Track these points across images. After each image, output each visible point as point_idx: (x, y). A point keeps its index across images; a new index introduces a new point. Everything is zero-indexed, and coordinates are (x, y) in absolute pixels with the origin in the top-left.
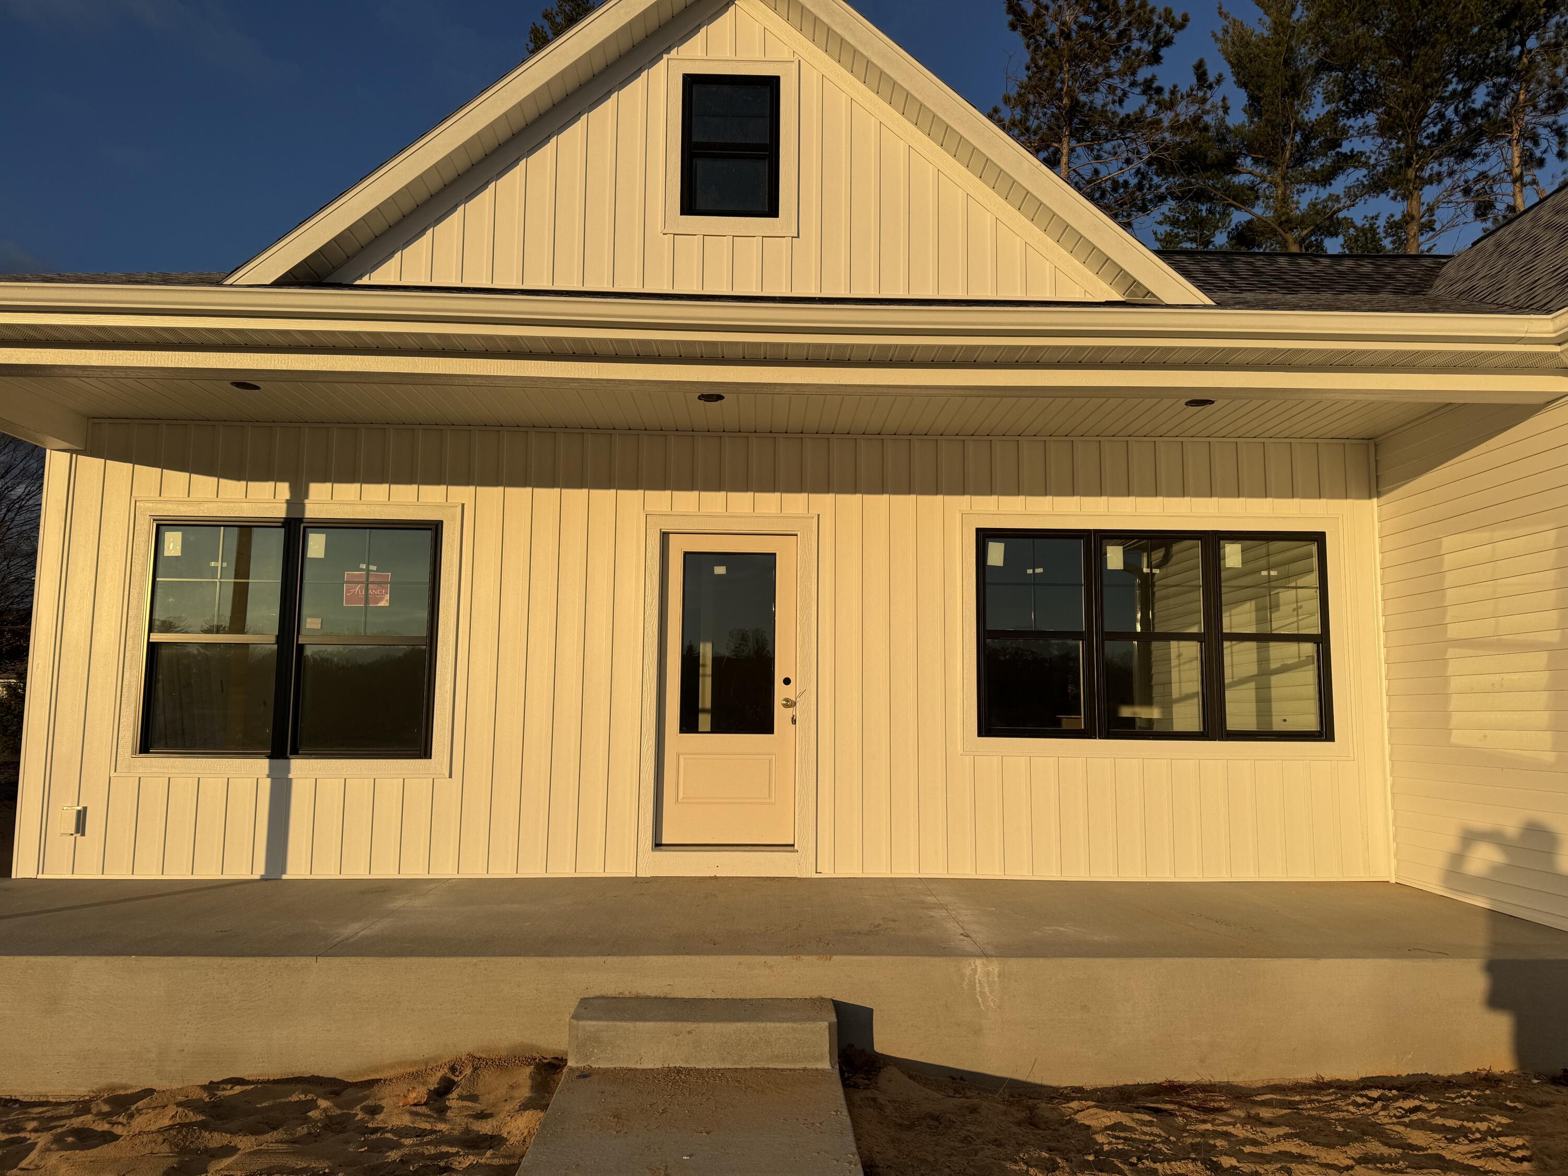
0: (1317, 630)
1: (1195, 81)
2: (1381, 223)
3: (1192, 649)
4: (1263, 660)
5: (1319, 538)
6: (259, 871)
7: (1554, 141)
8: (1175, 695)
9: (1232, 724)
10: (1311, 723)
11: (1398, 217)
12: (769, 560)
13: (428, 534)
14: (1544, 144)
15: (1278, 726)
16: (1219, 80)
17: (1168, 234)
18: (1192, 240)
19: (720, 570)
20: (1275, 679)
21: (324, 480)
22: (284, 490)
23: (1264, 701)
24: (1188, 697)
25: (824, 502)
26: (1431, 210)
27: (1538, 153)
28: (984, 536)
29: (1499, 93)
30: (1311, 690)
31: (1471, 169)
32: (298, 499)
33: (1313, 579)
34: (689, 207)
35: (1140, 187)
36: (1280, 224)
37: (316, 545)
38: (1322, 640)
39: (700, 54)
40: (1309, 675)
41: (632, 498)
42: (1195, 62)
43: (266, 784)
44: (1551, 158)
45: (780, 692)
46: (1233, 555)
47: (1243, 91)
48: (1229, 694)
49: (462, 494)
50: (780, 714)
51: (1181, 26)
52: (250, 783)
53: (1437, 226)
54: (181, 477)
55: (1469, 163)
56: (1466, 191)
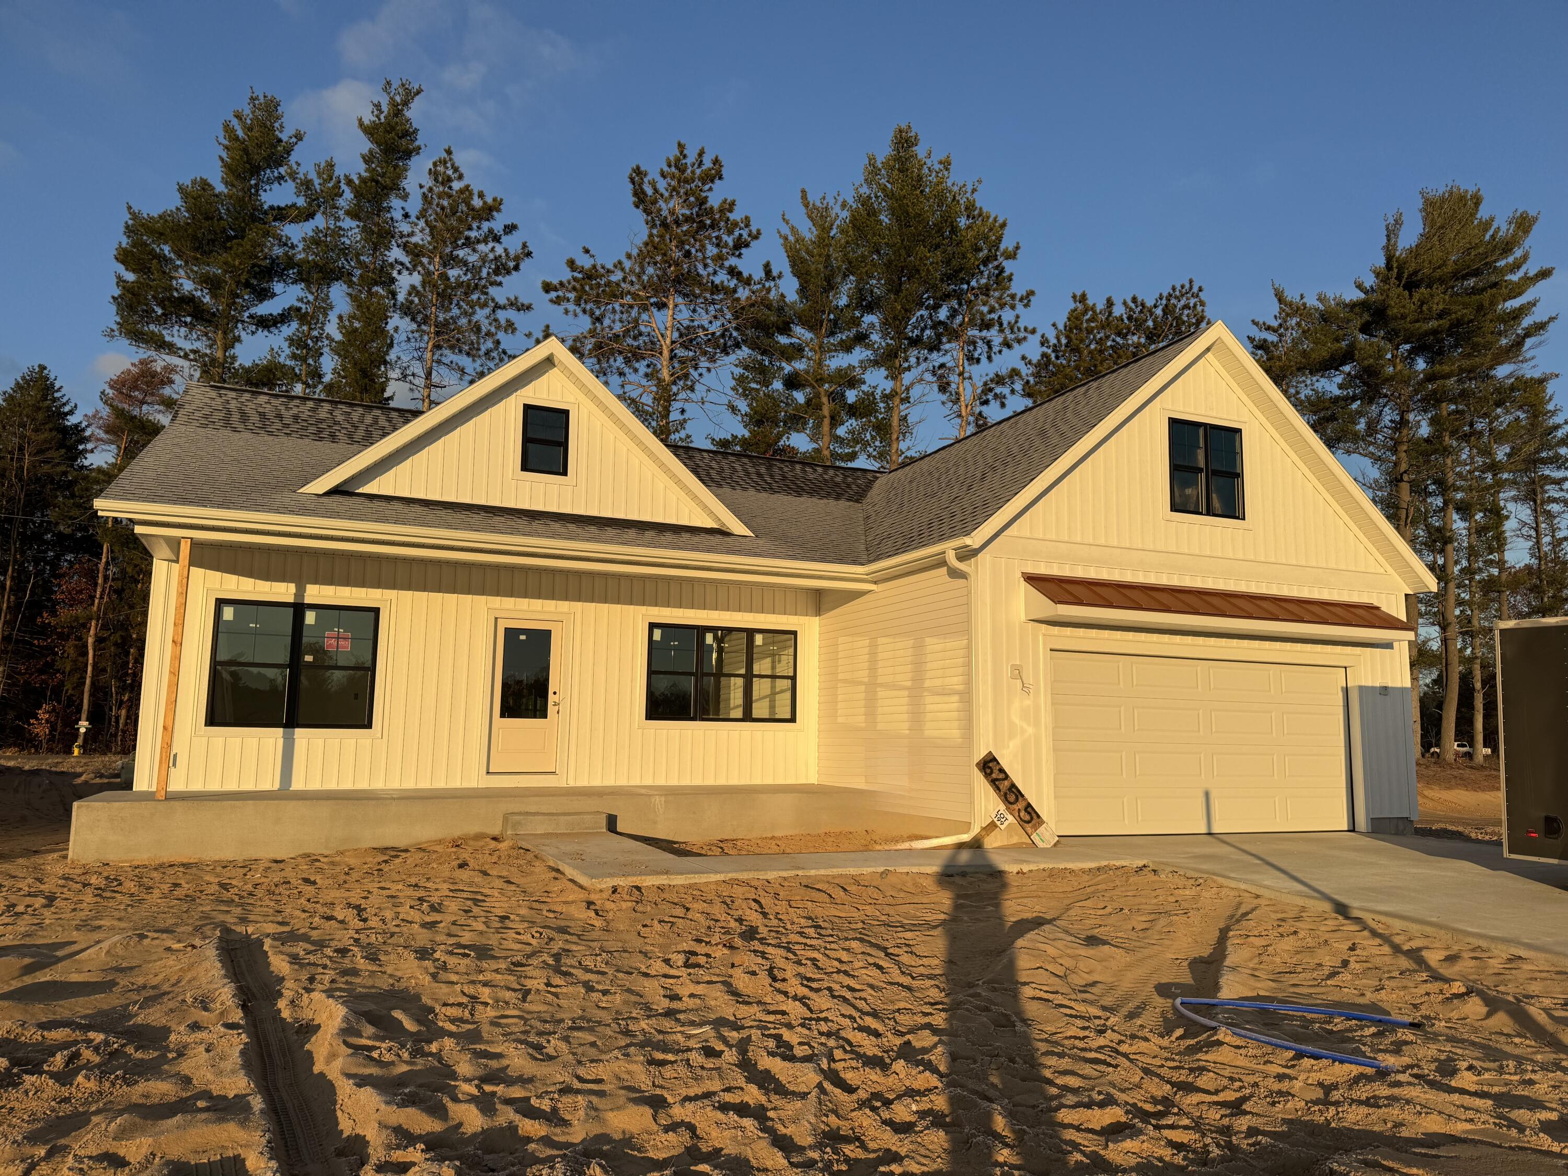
0: (791, 674)
1: (764, 275)
2: (878, 393)
3: (740, 682)
4: (773, 687)
5: (794, 633)
6: (276, 786)
7: (986, 348)
8: (732, 705)
9: (755, 714)
10: (788, 716)
11: (887, 392)
12: (548, 633)
13: (372, 614)
14: (979, 351)
15: (777, 717)
16: (780, 276)
17: (742, 376)
18: (757, 382)
19: (523, 637)
20: (777, 697)
21: (315, 583)
22: (292, 588)
23: (772, 707)
24: (738, 707)
25: (578, 606)
26: (907, 389)
27: (976, 355)
28: (652, 626)
29: (954, 313)
30: (789, 702)
31: (936, 358)
32: (300, 591)
33: (792, 650)
34: (525, 467)
35: (723, 336)
36: (817, 381)
37: (310, 618)
38: (793, 679)
39: (531, 394)
40: (788, 695)
41: (482, 599)
42: (764, 262)
43: (281, 742)
44: (984, 359)
45: (551, 698)
46: (759, 639)
47: (796, 279)
48: (754, 705)
49: (391, 594)
50: (551, 709)
51: (756, 237)
52: (272, 741)
53: (912, 400)
54: (234, 578)
55: (935, 355)
56: (934, 373)
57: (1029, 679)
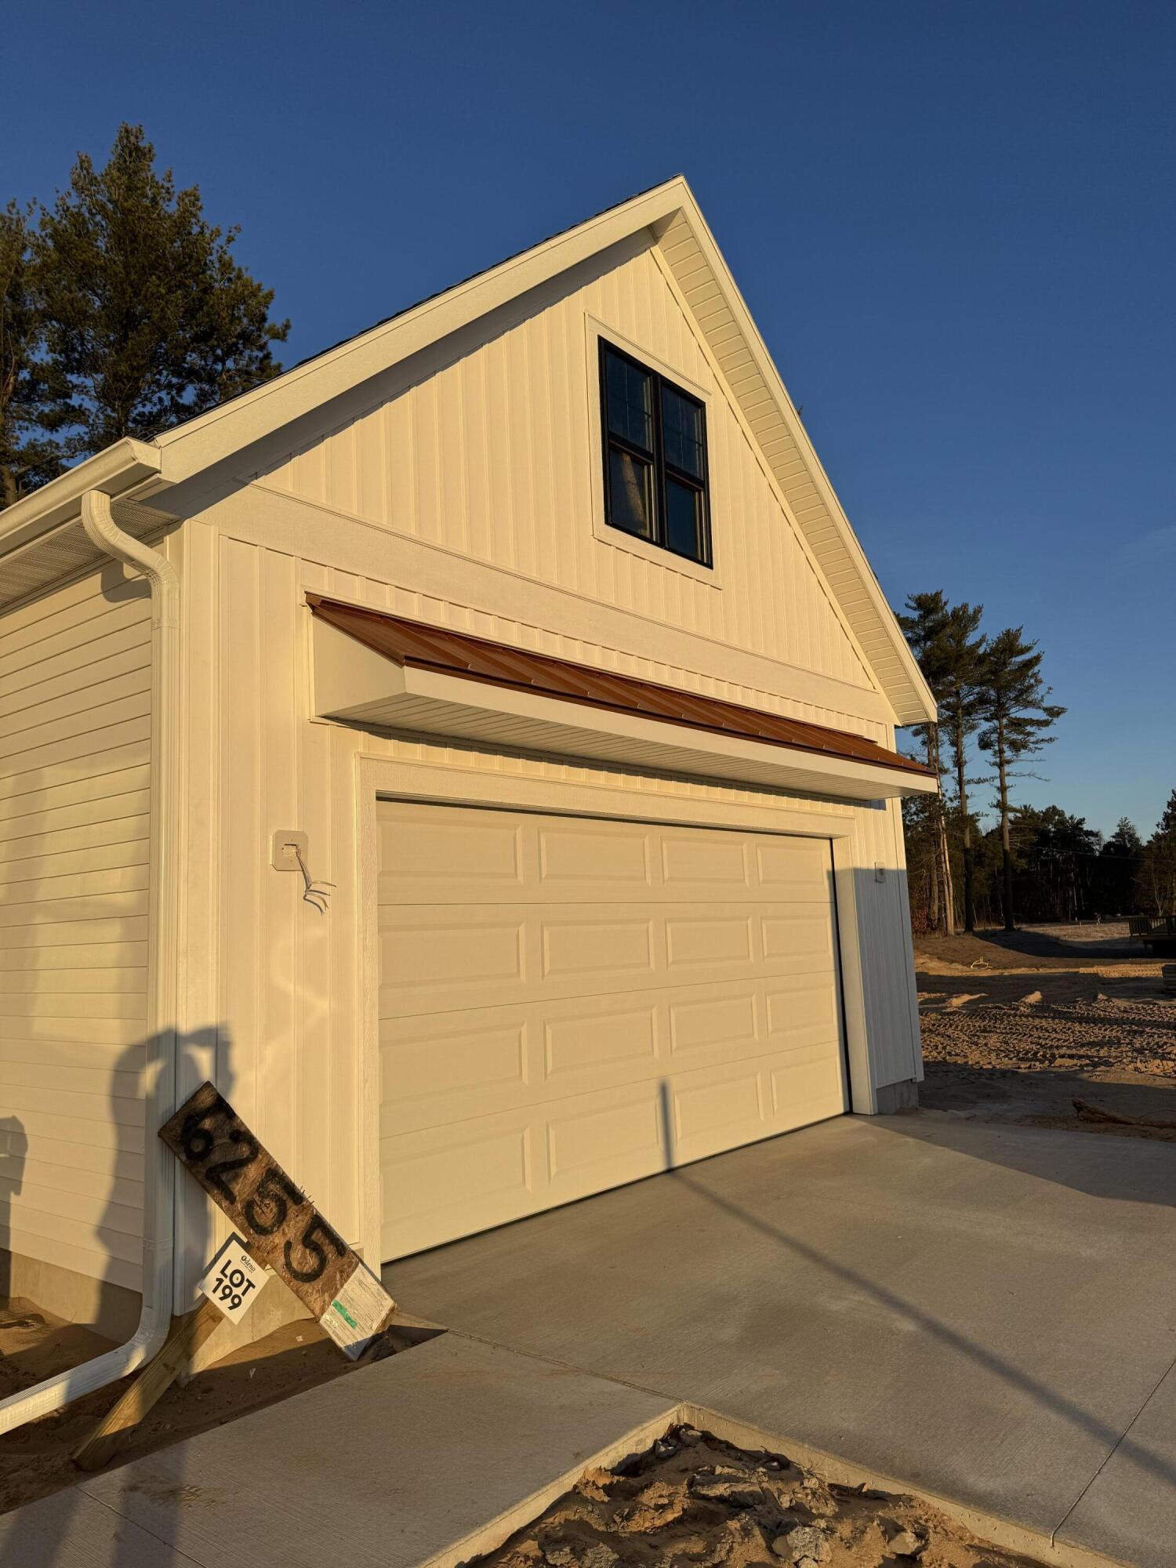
57: (322, 868)
